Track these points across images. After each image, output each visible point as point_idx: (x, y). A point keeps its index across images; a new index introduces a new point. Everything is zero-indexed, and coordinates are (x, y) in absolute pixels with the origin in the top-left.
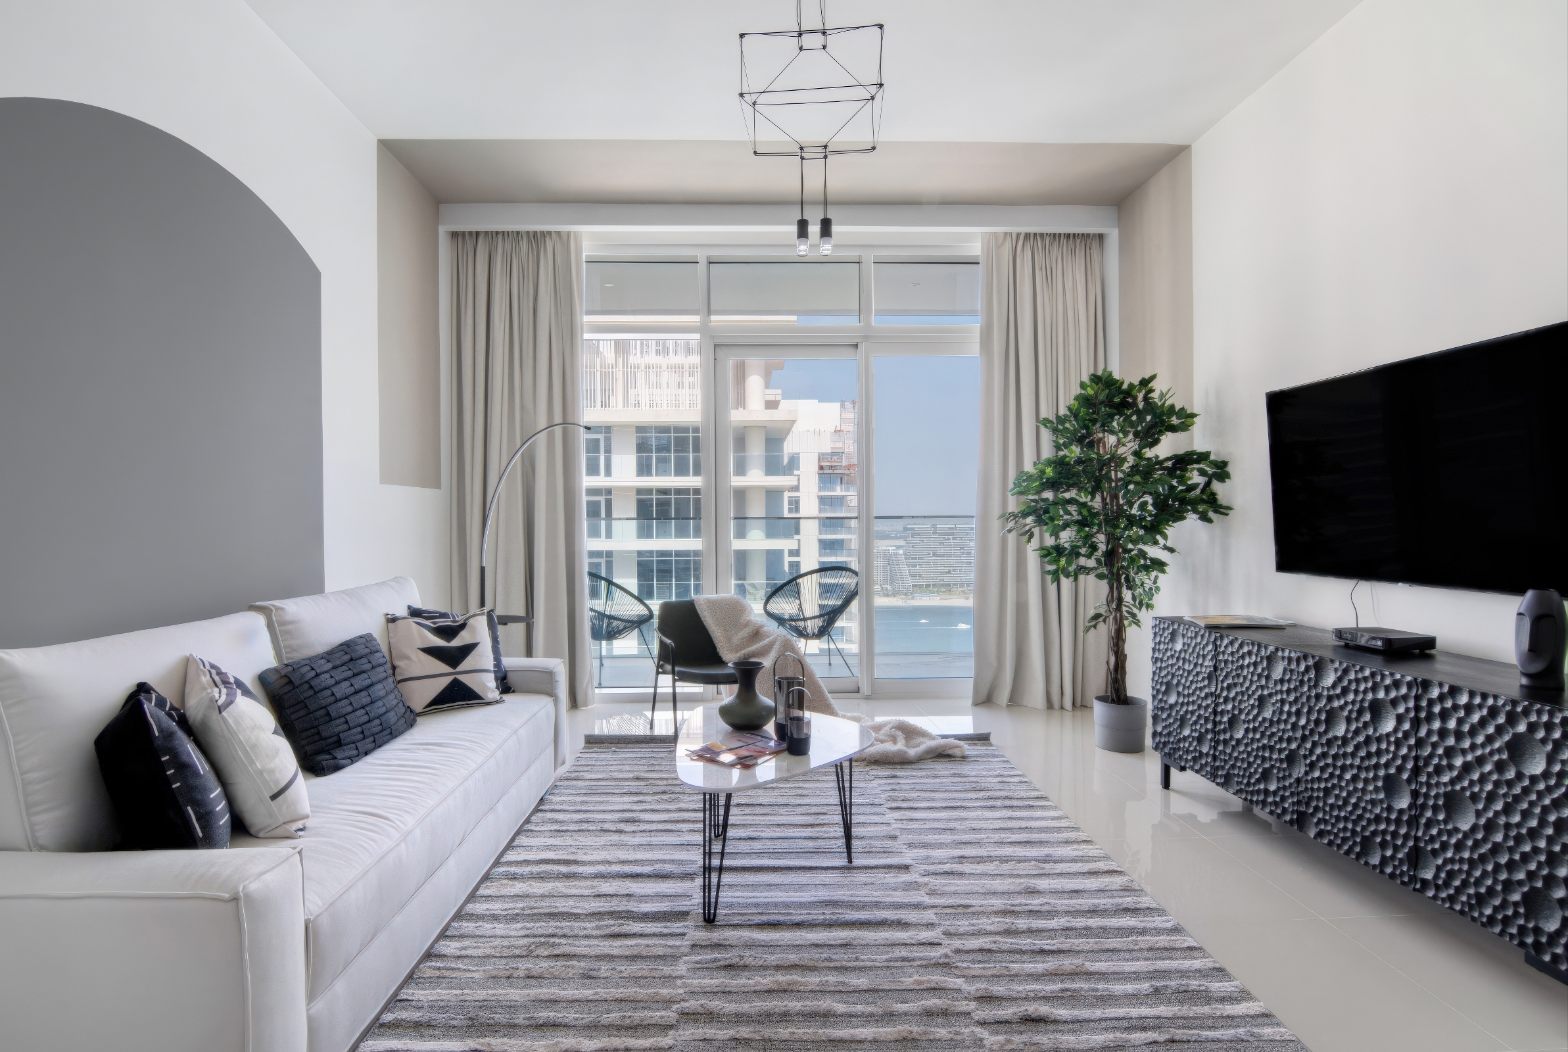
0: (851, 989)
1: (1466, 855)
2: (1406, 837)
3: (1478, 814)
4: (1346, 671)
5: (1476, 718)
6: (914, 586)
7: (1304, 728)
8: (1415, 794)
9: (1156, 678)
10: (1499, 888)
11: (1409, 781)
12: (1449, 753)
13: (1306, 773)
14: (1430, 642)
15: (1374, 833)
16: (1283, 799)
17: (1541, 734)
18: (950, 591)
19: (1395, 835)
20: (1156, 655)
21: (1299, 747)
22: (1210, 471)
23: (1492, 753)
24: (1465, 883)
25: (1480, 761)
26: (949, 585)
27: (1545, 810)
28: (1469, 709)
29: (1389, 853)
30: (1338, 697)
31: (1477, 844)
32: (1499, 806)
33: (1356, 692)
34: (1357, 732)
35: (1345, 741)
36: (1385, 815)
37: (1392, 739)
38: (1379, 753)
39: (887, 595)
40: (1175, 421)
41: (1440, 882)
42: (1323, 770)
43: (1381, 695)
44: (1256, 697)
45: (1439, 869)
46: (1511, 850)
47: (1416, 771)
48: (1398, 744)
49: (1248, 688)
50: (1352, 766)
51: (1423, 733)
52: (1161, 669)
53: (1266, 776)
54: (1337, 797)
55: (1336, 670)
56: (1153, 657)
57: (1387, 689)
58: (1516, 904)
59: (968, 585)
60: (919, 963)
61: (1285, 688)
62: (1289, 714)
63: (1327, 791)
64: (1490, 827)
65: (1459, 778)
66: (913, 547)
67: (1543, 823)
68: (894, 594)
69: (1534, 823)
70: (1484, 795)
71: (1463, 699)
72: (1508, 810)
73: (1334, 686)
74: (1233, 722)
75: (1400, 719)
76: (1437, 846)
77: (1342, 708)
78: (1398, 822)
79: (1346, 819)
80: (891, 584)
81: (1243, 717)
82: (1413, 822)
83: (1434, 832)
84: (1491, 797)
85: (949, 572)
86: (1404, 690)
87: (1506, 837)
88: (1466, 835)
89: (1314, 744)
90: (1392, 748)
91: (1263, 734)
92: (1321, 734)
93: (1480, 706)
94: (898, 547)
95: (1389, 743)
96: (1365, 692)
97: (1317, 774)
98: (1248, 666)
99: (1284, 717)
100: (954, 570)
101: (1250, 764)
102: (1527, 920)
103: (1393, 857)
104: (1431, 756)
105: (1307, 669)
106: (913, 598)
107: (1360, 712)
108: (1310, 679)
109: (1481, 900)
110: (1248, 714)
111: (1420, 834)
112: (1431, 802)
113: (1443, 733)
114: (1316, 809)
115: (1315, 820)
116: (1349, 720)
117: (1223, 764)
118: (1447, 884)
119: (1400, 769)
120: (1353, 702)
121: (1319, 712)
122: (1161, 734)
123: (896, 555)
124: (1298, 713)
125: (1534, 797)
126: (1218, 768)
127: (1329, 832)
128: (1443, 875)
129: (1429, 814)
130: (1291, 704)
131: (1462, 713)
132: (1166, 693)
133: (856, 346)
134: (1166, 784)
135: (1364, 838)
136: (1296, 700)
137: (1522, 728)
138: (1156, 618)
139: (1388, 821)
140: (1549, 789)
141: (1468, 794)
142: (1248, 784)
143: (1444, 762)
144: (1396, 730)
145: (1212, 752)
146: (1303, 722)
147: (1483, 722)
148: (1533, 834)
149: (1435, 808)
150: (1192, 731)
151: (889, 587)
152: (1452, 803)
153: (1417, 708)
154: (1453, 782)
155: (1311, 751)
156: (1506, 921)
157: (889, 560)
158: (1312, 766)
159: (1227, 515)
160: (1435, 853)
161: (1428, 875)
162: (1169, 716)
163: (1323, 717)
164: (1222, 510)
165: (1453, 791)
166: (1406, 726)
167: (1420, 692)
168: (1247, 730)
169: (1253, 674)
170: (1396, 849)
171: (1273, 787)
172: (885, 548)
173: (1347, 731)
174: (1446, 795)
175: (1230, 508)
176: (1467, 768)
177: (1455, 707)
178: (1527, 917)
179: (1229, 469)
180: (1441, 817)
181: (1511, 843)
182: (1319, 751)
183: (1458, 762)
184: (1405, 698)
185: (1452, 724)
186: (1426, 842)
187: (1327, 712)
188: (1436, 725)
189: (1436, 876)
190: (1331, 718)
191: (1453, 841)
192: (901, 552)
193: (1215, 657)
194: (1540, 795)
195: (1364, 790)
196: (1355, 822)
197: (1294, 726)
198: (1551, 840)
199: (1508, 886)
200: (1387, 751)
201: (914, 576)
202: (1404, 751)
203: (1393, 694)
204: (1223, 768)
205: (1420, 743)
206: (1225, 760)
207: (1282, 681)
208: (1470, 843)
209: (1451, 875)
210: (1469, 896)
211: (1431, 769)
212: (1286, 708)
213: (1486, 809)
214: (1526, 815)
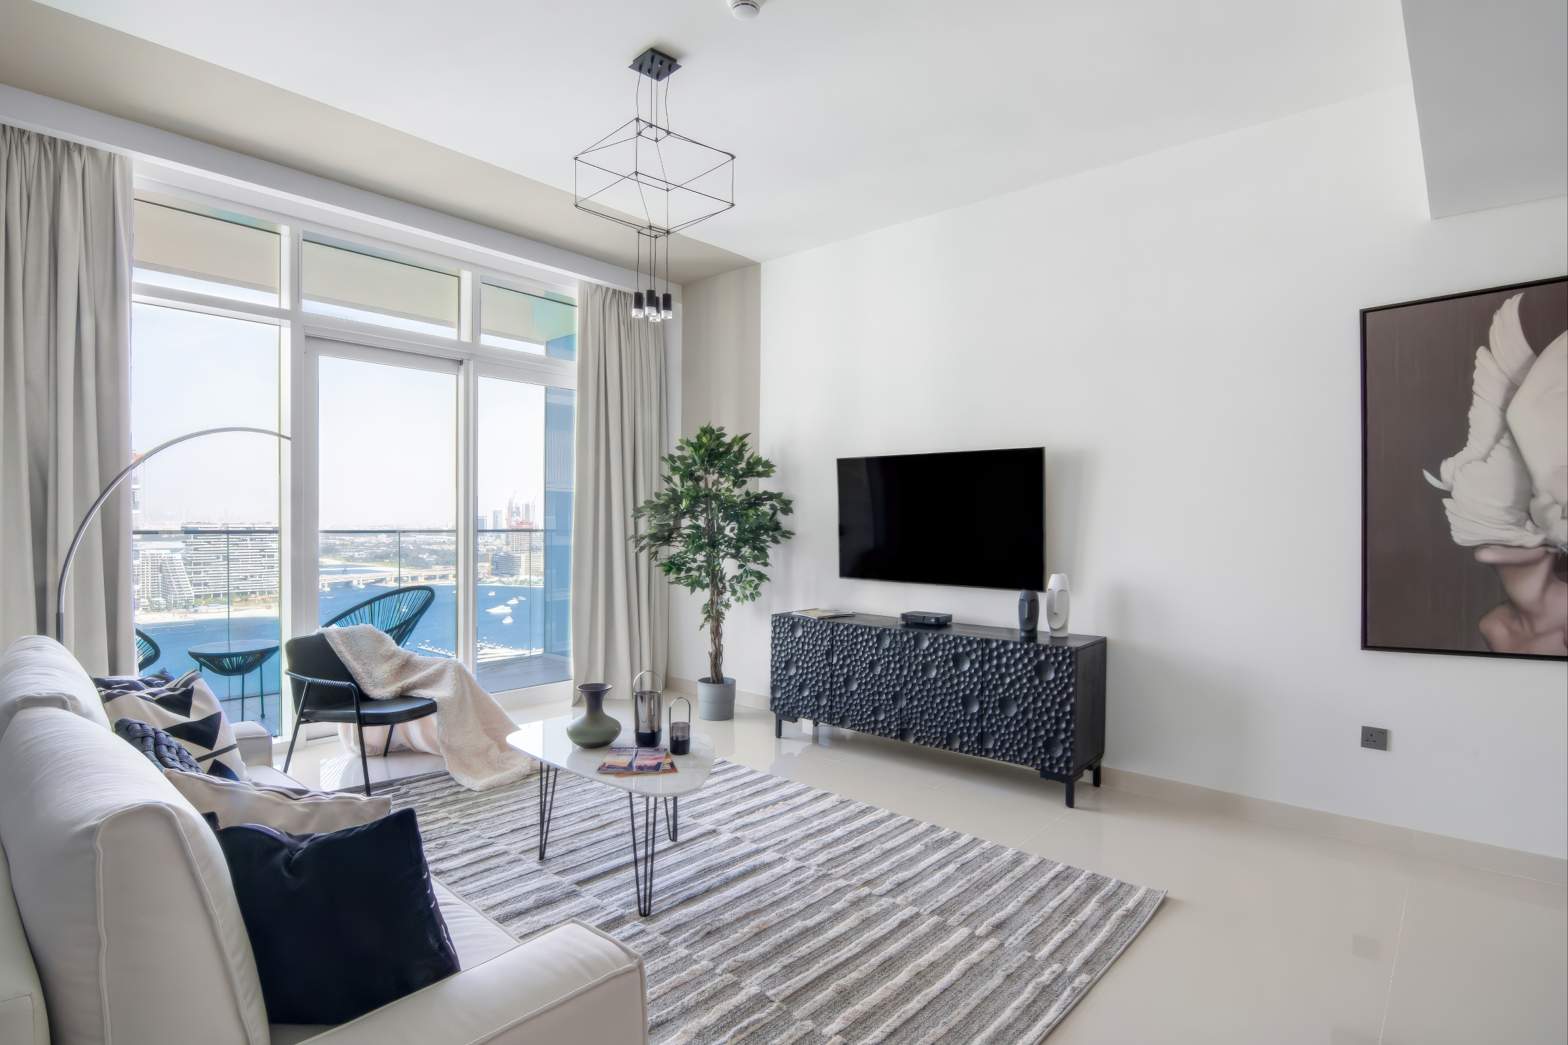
0: (798, 911)
1: (1012, 729)
2: (976, 728)
3: (1018, 706)
4: (936, 639)
5: (1018, 655)
6: (197, 597)
7: (905, 677)
8: (981, 703)
9: (776, 658)
10: (1031, 742)
11: (978, 696)
12: (1002, 677)
13: (907, 704)
14: (949, 618)
15: (955, 731)
16: (889, 724)
17: (1052, 659)
18: (246, 600)
19: (969, 729)
20: (776, 642)
21: (901, 689)
22: (778, 506)
23: (1026, 674)
24: (1011, 745)
25: (1019, 679)
26: (246, 593)
27: (1054, 697)
28: (1013, 652)
29: (966, 739)
30: (930, 655)
31: (1018, 722)
32: (1031, 699)
33: (943, 650)
34: (944, 674)
35: (935, 680)
36: (963, 718)
37: (968, 674)
38: (958, 684)
39: (159, 610)
40: (760, 469)
41: (997, 748)
42: (919, 700)
43: (961, 650)
44: (868, 662)
45: (996, 741)
46: (1036, 721)
47: (982, 691)
48: (971, 677)
49: (860, 657)
50: (940, 695)
51: (987, 667)
52: (780, 652)
53: (875, 712)
54: (930, 715)
55: (929, 639)
56: (772, 644)
57: (964, 646)
58: (1040, 748)
59: (269, 593)
60: (810, 880)
61: (891, 653)
62: (894, 669)
63: (922, 713)
64: (1025, 712)
65: (1007, 690)
66: (196, 549)
67: (1053, 703)
68: (168, 608)
69: (1049, 705)
70: (1022, 695)
71: (1011, 646)
72: (1035, 701)
73: (928, 648)
74: (847, 682)
75: (972, 662)
76: (995, 729)
77: (933, 661)
78: (971, 721)
79: (936, 726)
80: (165, 596)
81: (857, 676)
82: (980, 718)
83: (994, 721)
84: (1026, 697)
85: (245, 579)
86: (975, 646)
87: (1034, 715)
88: (1012, 719)
89: (913, 685)
90: (968, 679)
91: (873, 685)
92: (918, 679)
93: (1019, 650)
94: (174, 550)
95: (965, 677)
96: (949, 650)
97: (916, 703)
98: (861, 642)
99: (891, 671)
100: (252, 576)
101: (862, 707)
102: (1045, 754)
103: (967, 742)
104: (991, 681)
105: (908, 640)
106: (196, 611)
107: (946, 662)
108: (910, 646)
109: (1020, 751)
110: (860, 674)
111: (984, 724)
112: (992, 705)
113: (998, 667)
114: (915, 725)
115: (915, 731)
116: (938, 667)
117: (839, 710)
118: (1001, 748)
119: (972, 691)
120: (941, 657)
121: (917, 665)
122: (779, 699)
123: (171, 559)
124: (901, 668)
125: (1048, 691)
126: (834, 714)
127: (924, 737)
128: (999, 744)
129: (990, 712)
130: (895, 663)
131: (1009, 655)
132: (787, 668)
133: (461, 362)
134: (779, 734)
135: (949, 735)
136: (900, 660)
137: (1043, 657)
138: (776, 615)
139: (964, 721)
140: (1056, 687)
141: (1013, 697)
142: (861, 720)
143: (999, 682)
144: (970, 669)
145: (829, 704)
146: (905, 672)
147: (1021, 658)
148: (1048, 711)
149: (994, 709)
150: (810, 692)
151: (161, 600)
152: (1004, 704)
153: (983, 655)
154: (1004, 692)
155: (911, 691)
156: (1034, 759)
157: (160, 567)
158: (911, 700)
159: (790, 538)
160: (993, 733)
161: (990, 746)
162: (788, 685)
163: (920, 668)
164: (788, 535)
165: (1005, 697)
166: (977, 665)
167: (984, 645)
168: (860, 685)
169: (865, 647)
170: (970, 736)
171: (882, 717)
172: (155, 552)
173: (937, 674)
174: (1000, 700)
175: (793, 534)
176: (1012, 684)
177: (1006, 652)
178: (1045, 753)
179: (792, 506)
180: (998, 712)
181: (1037, 718)
182: (917, 688)
183: (1008, 680)
184: (975, 650)
185: (1004, 660)
186: (988, 728)
187: (923, 665)
188: (995, 662)
189: (995, 745)
190: (926, 668)
191: (1005, 723)
192: (178, 556)
193: (831, 640)
194: (1051, 690)
195: (948, 708)
196: (942, 727)
197: (898, 677)
198: (1057, 712)
199: (1035, 740)
200: (964, 682)
201: (195, 585)
202: (975, 680)
203: (968, 649)
204: (838, 713)
205: (985, 674)
206: (841, 708)
207: (888, 650)
208: (1015, 722)
209: (1003, 743)
210: (1014, 751)
211: (991, 687)
212: (892, 665)
213: (1023, 703)
214: (1044, 702)
